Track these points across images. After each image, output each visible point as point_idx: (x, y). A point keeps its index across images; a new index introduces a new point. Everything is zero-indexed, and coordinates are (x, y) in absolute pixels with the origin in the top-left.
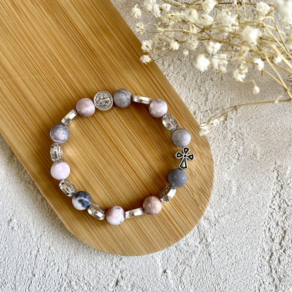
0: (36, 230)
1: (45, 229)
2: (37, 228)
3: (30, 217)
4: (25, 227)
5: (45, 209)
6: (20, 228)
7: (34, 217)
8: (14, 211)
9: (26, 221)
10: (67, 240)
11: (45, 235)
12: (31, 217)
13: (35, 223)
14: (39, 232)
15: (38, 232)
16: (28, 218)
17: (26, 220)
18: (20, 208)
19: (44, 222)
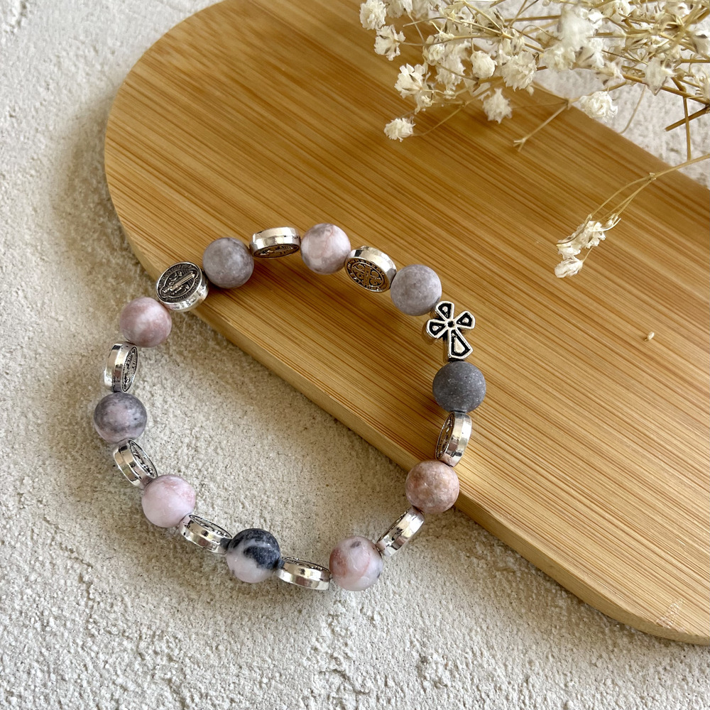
0: (506, 666)
1: (530, 652)
2: (506, 659)
3: (474, 632)
4: (471, 667)
5: (509, 596)
6: (457, 676)
7: (485, 630)
8: (423, 630)
9: (468, 650)
10: (605, 666)
11: (536, 671)
12: (476, 631)
13: (495, 647)
14: (516, 670)
15: (513, 669)
16: (471, 639)
17: (465, 646)
18: (435, 616)
19: (520, 633)
